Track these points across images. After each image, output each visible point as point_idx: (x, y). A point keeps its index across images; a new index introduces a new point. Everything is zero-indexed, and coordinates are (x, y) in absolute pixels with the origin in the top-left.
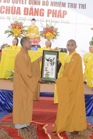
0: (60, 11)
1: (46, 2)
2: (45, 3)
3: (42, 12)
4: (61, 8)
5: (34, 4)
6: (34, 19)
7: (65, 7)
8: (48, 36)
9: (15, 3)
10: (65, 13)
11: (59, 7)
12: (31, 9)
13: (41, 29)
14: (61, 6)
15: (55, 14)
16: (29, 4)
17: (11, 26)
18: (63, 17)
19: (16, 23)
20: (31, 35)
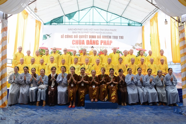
0: (108, 41)
2: (99, 37)
3: (97, 42)
4: (109, 39)
5: (92, 38)
6: (92, 47)
7: (111, 38)
9: (81, 38)
10: (111, 42)
11: (107, 39)
12: (91, 41)
15: (105, 43)
16: (89, 38)
18: (110, 45)
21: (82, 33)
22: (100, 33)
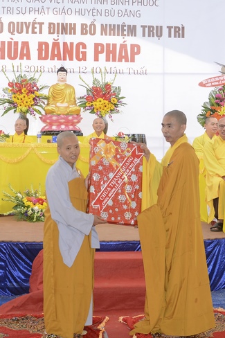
0: (123, 46)
1: (90, 25)
2: (88, 29)
3: (81, 50)
4: (126, 38)
5: (62, 33)
6: (62, 69)
7: (135, 35)
8: (98, 107)
9: (15, 32)
10: (136, 51)
11: (121, 37)
12: (56, 45)
13: (81, 92)
14: (126, 33)
15: (112, 53)
16: (50, 33)
17: (8, 87)
18: (133, 60)
19: (20, 79)
20: (58, 107)
21: (21, 11)
22: (93, 12)
